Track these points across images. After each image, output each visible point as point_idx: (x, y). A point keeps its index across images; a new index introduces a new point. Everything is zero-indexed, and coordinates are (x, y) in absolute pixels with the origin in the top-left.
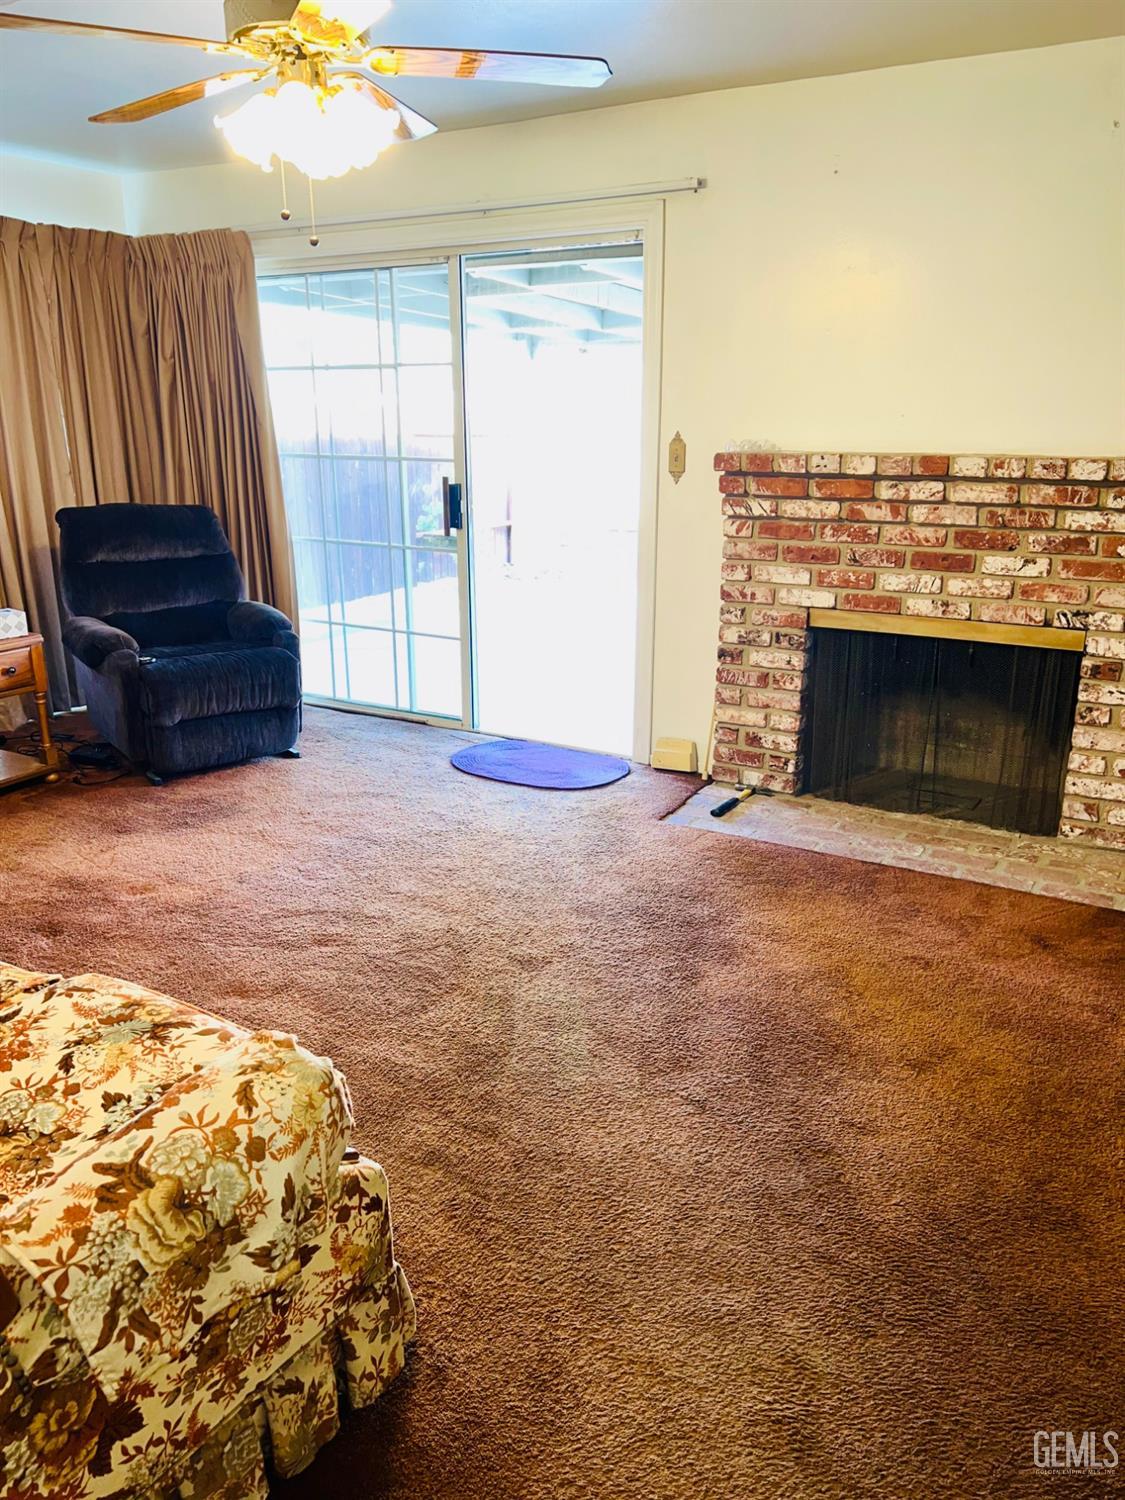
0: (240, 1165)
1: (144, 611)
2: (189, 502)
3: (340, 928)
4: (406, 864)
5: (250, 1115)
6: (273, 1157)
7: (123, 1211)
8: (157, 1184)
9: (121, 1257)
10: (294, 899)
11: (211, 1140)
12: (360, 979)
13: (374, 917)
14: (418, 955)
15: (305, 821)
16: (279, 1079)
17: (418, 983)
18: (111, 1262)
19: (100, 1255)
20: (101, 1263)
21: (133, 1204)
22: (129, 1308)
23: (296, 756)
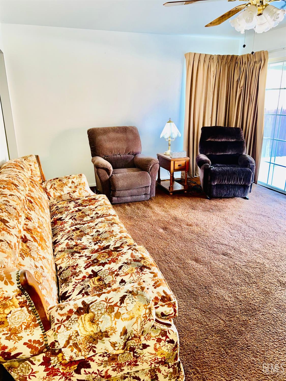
0: (111, 318)
1: (217, 154)
2: (238, 127)
3: (231, 252)
4: (261, 239)
5: (120, 305)
6: (122, 319)
7: (79, 316)
8: (90, 313)
9: (74, 328)
10: (224, 240)
11: (107, 307)
12: (229, 269)
13: (242, 252)
14: (249, 268)
15: (239, 218)
16: (133, 298)
17: (244, 277)
18: (71, 328)
19: (69, 325)
20: (69, 327)
21: (82, 316)
22: (73, 341)
23: (248, 199)
